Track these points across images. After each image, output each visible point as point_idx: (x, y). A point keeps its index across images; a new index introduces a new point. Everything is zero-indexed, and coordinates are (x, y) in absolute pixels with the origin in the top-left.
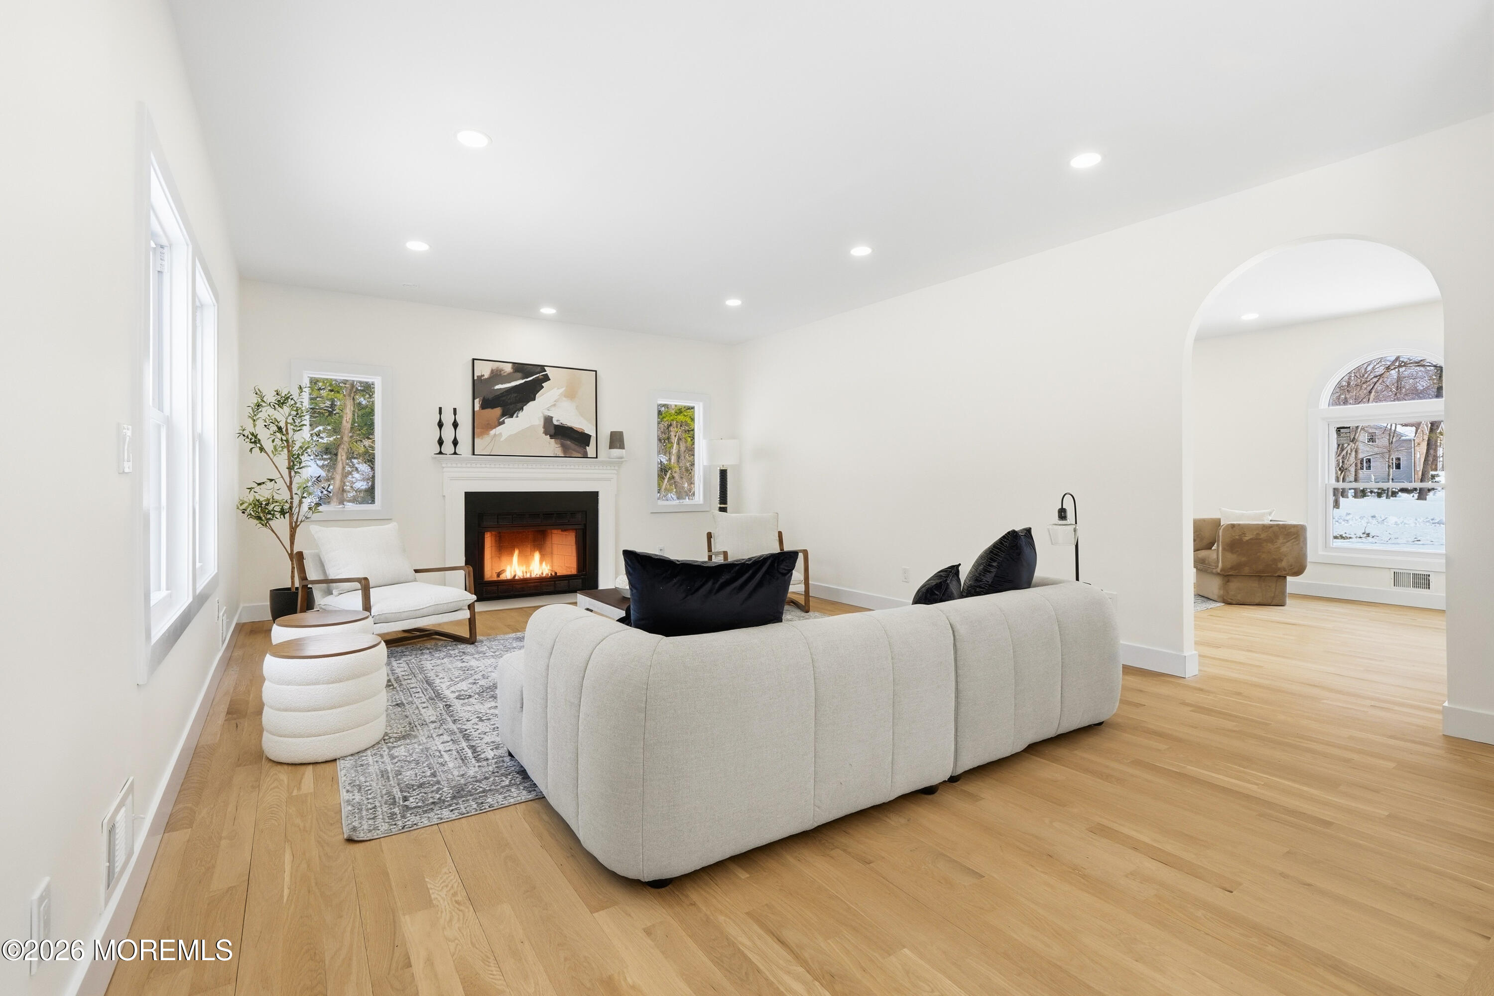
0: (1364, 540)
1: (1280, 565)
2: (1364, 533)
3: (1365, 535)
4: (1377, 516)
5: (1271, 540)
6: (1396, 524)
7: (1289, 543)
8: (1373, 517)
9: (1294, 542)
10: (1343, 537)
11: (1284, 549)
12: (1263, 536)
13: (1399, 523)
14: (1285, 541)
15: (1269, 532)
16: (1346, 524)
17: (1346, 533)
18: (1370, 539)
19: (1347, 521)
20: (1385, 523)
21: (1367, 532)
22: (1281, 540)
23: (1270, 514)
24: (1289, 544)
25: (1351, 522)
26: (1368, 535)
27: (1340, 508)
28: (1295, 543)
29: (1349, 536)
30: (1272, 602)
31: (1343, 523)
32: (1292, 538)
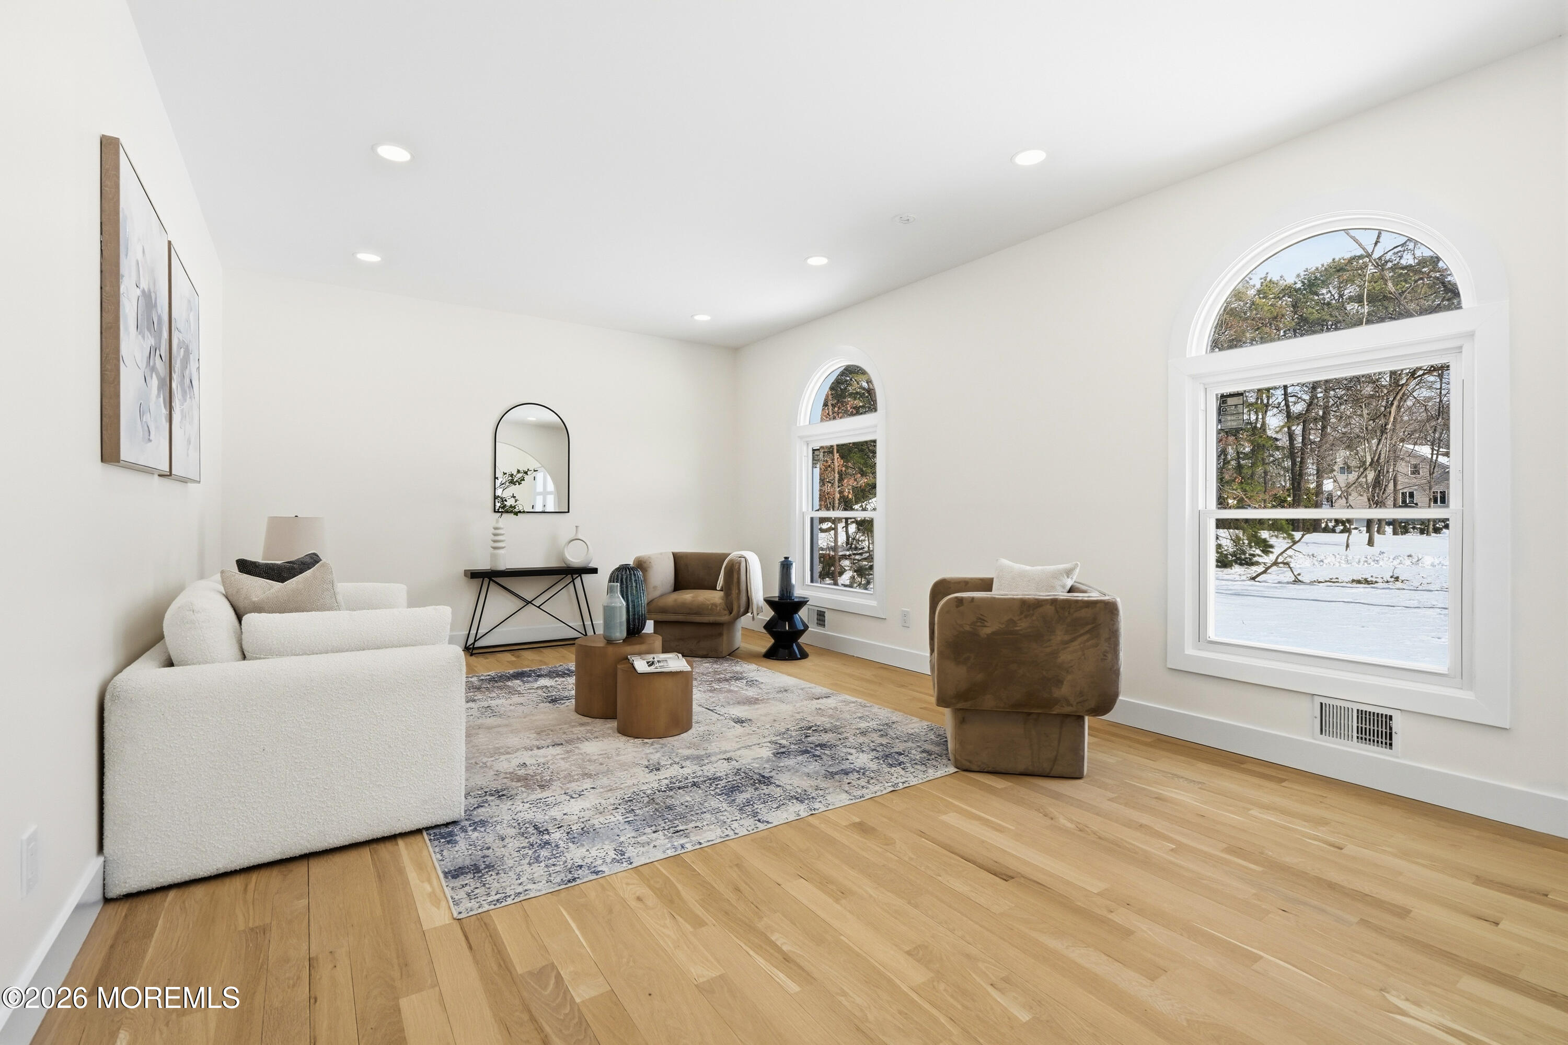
0: (1390, 585)
1: (1057, 693)
2: (1391, 577)
3: (1393, 579)
4: (1413, 554)
5: (1037, 636)
6: (1433, 565)
7: (1076, 643)
8: (1410, 556)
9: (1088, 640)
10: (1368, 581)
11: (1065, 657)
12: (1023, 625)
13: (1435, 564)
14: (1067, 638)
15: (1034, 618)
16: (1375, 565)
17: (1372, 576)
18: (1399, 585)
19: (1377, 561)
20: (1420, 565)
21: (1396, 575)
22: (1060, 635)
23: (1069, 573)
24: (1075, 645)
25: (1381, 563)
26: (1397, 579)
27: (1375, 545)
28: (1090, 643)
29: (1374, 580)
30: (1051, 769)
31: (1372, 563)
32: (1082, 631)
